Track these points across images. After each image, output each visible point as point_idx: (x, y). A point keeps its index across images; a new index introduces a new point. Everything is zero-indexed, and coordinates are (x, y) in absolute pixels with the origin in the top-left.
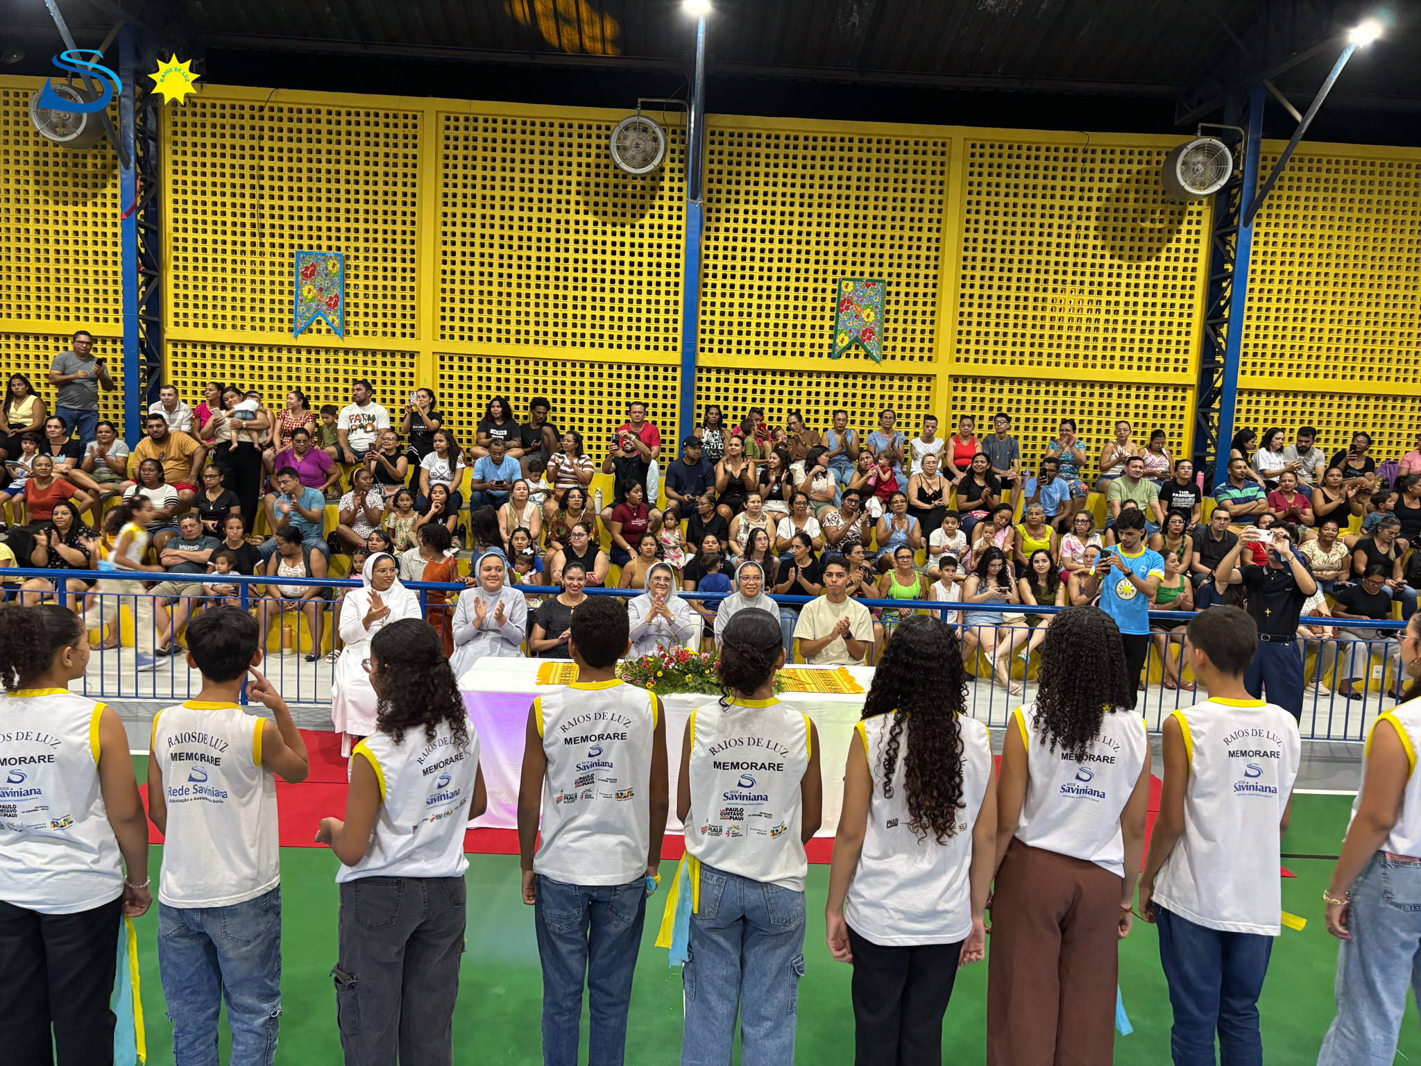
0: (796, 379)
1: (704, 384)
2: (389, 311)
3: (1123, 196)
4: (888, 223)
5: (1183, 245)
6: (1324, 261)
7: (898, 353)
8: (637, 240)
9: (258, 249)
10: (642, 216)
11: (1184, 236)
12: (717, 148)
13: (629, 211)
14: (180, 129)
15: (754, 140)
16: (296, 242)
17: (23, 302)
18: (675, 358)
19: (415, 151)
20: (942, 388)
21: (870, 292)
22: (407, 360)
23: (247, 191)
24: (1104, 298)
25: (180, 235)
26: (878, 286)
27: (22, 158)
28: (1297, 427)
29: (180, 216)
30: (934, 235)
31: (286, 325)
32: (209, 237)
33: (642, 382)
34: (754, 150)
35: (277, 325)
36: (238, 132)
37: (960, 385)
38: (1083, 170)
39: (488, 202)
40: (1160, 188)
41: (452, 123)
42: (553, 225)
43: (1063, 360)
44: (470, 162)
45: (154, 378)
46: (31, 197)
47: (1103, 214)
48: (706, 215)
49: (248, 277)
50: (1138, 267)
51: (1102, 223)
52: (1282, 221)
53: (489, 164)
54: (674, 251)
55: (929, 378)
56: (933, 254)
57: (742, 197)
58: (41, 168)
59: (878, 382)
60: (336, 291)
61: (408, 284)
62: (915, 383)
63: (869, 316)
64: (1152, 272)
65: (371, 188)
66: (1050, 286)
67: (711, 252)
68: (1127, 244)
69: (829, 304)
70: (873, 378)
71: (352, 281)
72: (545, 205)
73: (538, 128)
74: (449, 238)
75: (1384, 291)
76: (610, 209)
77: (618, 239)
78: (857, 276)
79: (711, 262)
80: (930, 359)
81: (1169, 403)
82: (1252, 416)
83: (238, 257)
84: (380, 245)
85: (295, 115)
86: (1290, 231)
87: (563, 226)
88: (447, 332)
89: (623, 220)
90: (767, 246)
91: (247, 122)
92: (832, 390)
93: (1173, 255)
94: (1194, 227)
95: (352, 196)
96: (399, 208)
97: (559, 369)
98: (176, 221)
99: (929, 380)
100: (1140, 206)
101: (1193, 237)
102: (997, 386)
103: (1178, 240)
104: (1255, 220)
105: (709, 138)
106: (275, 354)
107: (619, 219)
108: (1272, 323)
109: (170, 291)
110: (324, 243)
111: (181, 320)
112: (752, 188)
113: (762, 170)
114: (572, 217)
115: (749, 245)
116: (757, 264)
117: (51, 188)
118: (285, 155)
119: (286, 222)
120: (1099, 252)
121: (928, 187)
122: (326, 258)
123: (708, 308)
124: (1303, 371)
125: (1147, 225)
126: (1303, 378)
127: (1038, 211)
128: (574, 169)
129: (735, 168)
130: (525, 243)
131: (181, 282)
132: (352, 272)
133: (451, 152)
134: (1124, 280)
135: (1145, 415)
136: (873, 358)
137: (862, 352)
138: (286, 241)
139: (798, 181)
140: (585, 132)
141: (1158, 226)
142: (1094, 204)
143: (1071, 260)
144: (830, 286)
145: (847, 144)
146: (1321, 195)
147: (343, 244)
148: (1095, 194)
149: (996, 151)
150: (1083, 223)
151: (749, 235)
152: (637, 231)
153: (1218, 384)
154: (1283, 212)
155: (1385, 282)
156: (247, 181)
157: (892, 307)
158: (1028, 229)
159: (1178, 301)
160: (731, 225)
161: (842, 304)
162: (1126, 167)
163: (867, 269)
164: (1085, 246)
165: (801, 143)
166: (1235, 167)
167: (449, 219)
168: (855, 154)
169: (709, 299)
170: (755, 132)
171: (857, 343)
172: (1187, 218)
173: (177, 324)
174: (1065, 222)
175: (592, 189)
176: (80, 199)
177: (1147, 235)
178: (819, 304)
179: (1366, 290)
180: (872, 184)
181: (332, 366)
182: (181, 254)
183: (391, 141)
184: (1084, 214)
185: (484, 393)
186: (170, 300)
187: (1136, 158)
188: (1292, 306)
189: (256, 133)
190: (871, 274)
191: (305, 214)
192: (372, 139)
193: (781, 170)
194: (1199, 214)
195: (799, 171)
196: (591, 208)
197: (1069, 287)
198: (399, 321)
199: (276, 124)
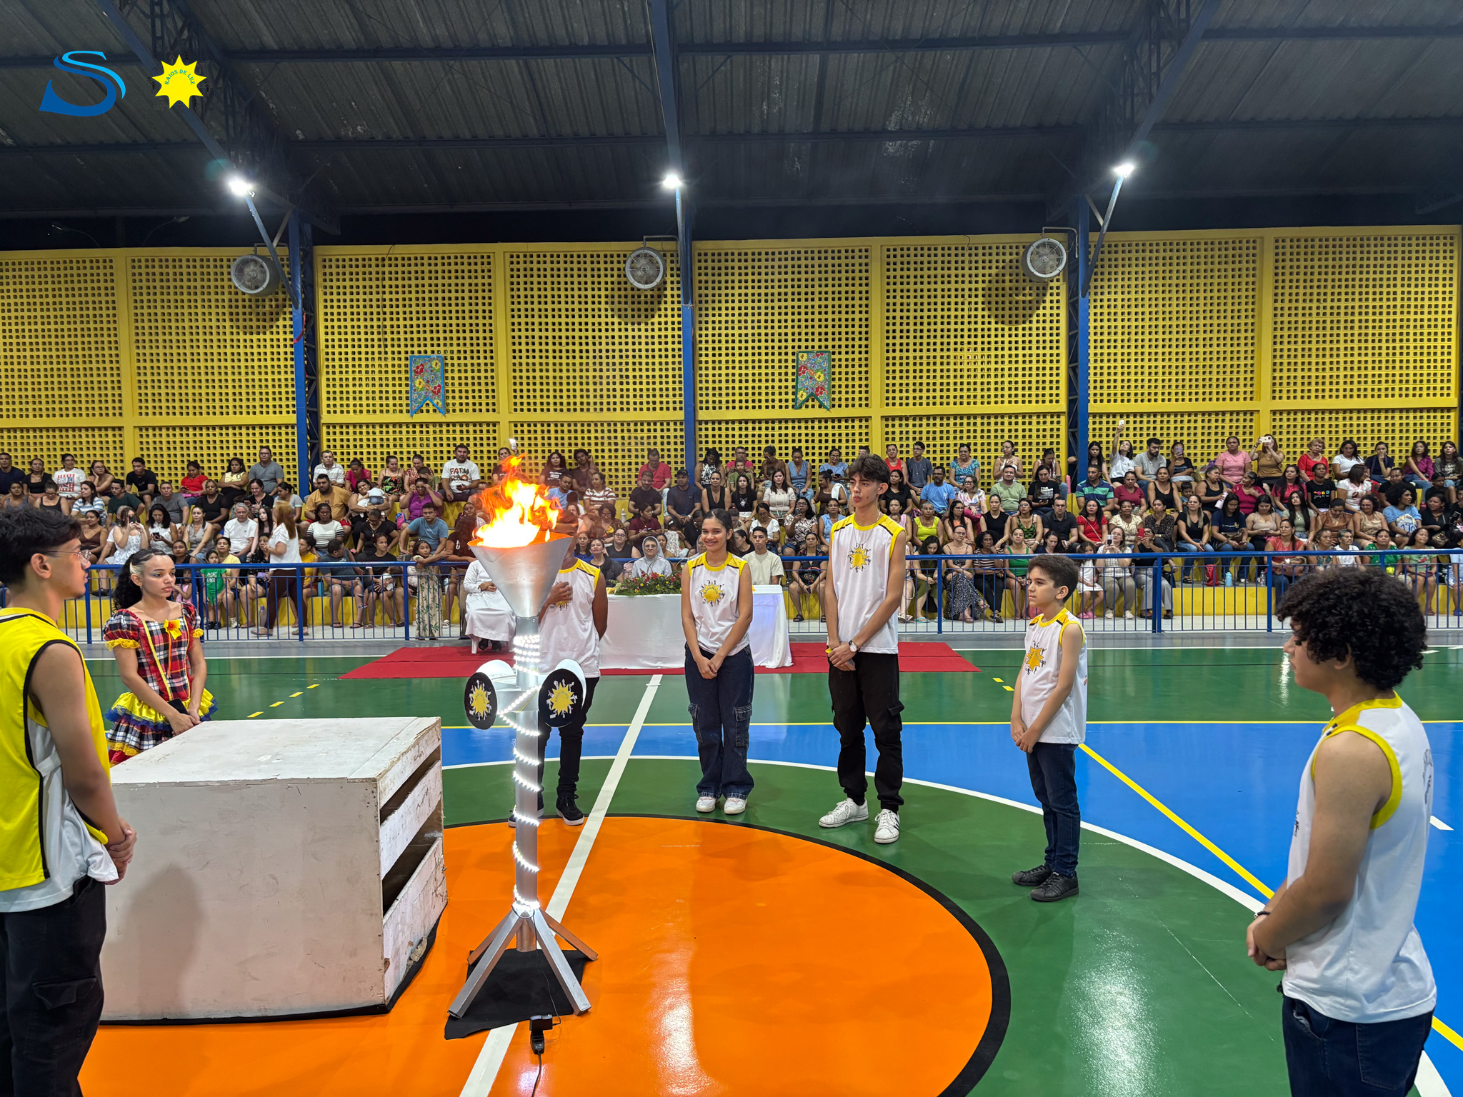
0: (770, 425)
1: (703, 433)
2: (477, 394)
3: (1001, 278)
4: (830, 309)
5: (1048, 312)
6: (1154, 316)
7: (843, 403)
8: (650, 333)
9: (383, 356)
10: (653, 316)
11: (1048, 305)
12: (703, 264)
13: (643, 313)
14: (328, 277)
15: (730, 257)
16: (409, 349)
17: (224, 404)
18: (680, 415)
19: (490, 281)
20: (877, 427)
21: (819, 360)
22: (491, 428)
23: (375, 316)
24: (993, 353)
25: (330, 350)
26: (825, 355)
27: (220, 304)
28: (1145, 439)
29: (330, 337)
30: (864, 316)
31: (404, 408)
32: (350, 350)
33: (658, 434)
34: (730, 264)
35: (398, 408)
36: (367, 276)
37: (890, 423)
38: (970, 262)
39: (543, 313)
41: (515, 260)
42: (590, 327)
43: (965, 400)
44: (528, 286)
46: (228, 330)
47: (987, 292)
48: (698, 312)
49: (377, 376)
50: (1016, 329)
51: (987, 299)
53: (542, 286)
54: (676, 339)
55: (867, 419)
56: (864, 329)
57: (723, 298)
58: (234, 310)
59: (830, 424)
60: (439, 382)
61: (489, 374)
62: (857, 423)
63: (820, 377)
65: (460, 308)
66: (952, 347)
67: (703, 339)
68: (1007, 313)
69: (790, 370)
70: (826, 422)
71: (449, 375)
72: (583, 313)
73: (575, 259)
74: (517, 340)
75: (1202, 336)
76: (629, 313)
77: (636, 333)
78: (810, 349)
79: (703, 345)
80: (867, 405)
81: (1048, 426)
83: (370, 363)
84: (468, 348)
85: (406, 262)
86: (1126, 296)
87: (597, 327)
88: (519, 407)
89: (639, 320)
90: (743, 331)
91: (374, 269)
92: (797, 431)
93: (1041, 318)
94: (1055, 298)
95: (447, 315)
96: (481, 321)
98: (327, 340)
99: (867, 421)
100: (1014, 285)
101: (1055, 305)
102: (918, 422)
105: (697, 258)
106: (397, 429)
107: (636, 320)
108: (1119, 364)
109: (324, 389)
110: (429, 349)
111: (332, 409)
112: (730, 291)
113: (736, 278)
114: (603, 320)
115: (730, 332)
117: (241, 324)
118: (400, 290)
119: (402, 336)
120: (986, 320)
121: (857, 282)
122: (431, 360)
123: (704, 378)
124: (1146, 397)
125: (1021, 298)
126: (1146, 402)
127: (939, 293)
128: (603, 286)
129: (716, 278)
130: (570, 341)
131: (331, 383)
132: (449, 368)
133: (515, 280)
134: (1007, 339)
135: (1030, 437)
136: (825, 407)
137: (817, 404)
138: (403, 349)
139: (763, 284)
140: (609, 259)
141: (1028, 298)
142: (980, 286)
143: (966, 327)
144: (790, 357)
145: (796, 256)
147: (442, 348)
148: (980, 279)
149: (905, 252)
150: (973, 300)
151: (730, 325)
152: (649, 327)
154: (1120, 283)
156: (375, 310)
157: (837, 370)
158: (932, 307)
159: (1048, 352)
160: (717, 319)
161: (799, 370)
162: (1001, 258)
163: (816, 344)
164: (975, 317)
165: (763, 257)
167: (516, 327)
168: (803, 262)
169: (704, 372)
170: (730, 252)
171: (813, 397)
172: (1049, 291)
173: (329, 412)
175: (616, 299)
176: (261, 330)
177: (1021, 305)
178: (783, 371)
179: (1188, 336)
180: (816, 283)
181: (438, 436)
182: (331, 363)
183: (473, 274)
184: (973, 293)
185: (546, 448)
186: (324, 396)
187: (1008, 251)
188: (1133, 350)
189: (380, 276)
190: (820, 347)
191: (415, 329)
193: (750, 278)
194: (1057, 288)
195: (763, 277)
196: (616, 313)
197: (966, 347)
198: (484, 401)
199: (393, 269)
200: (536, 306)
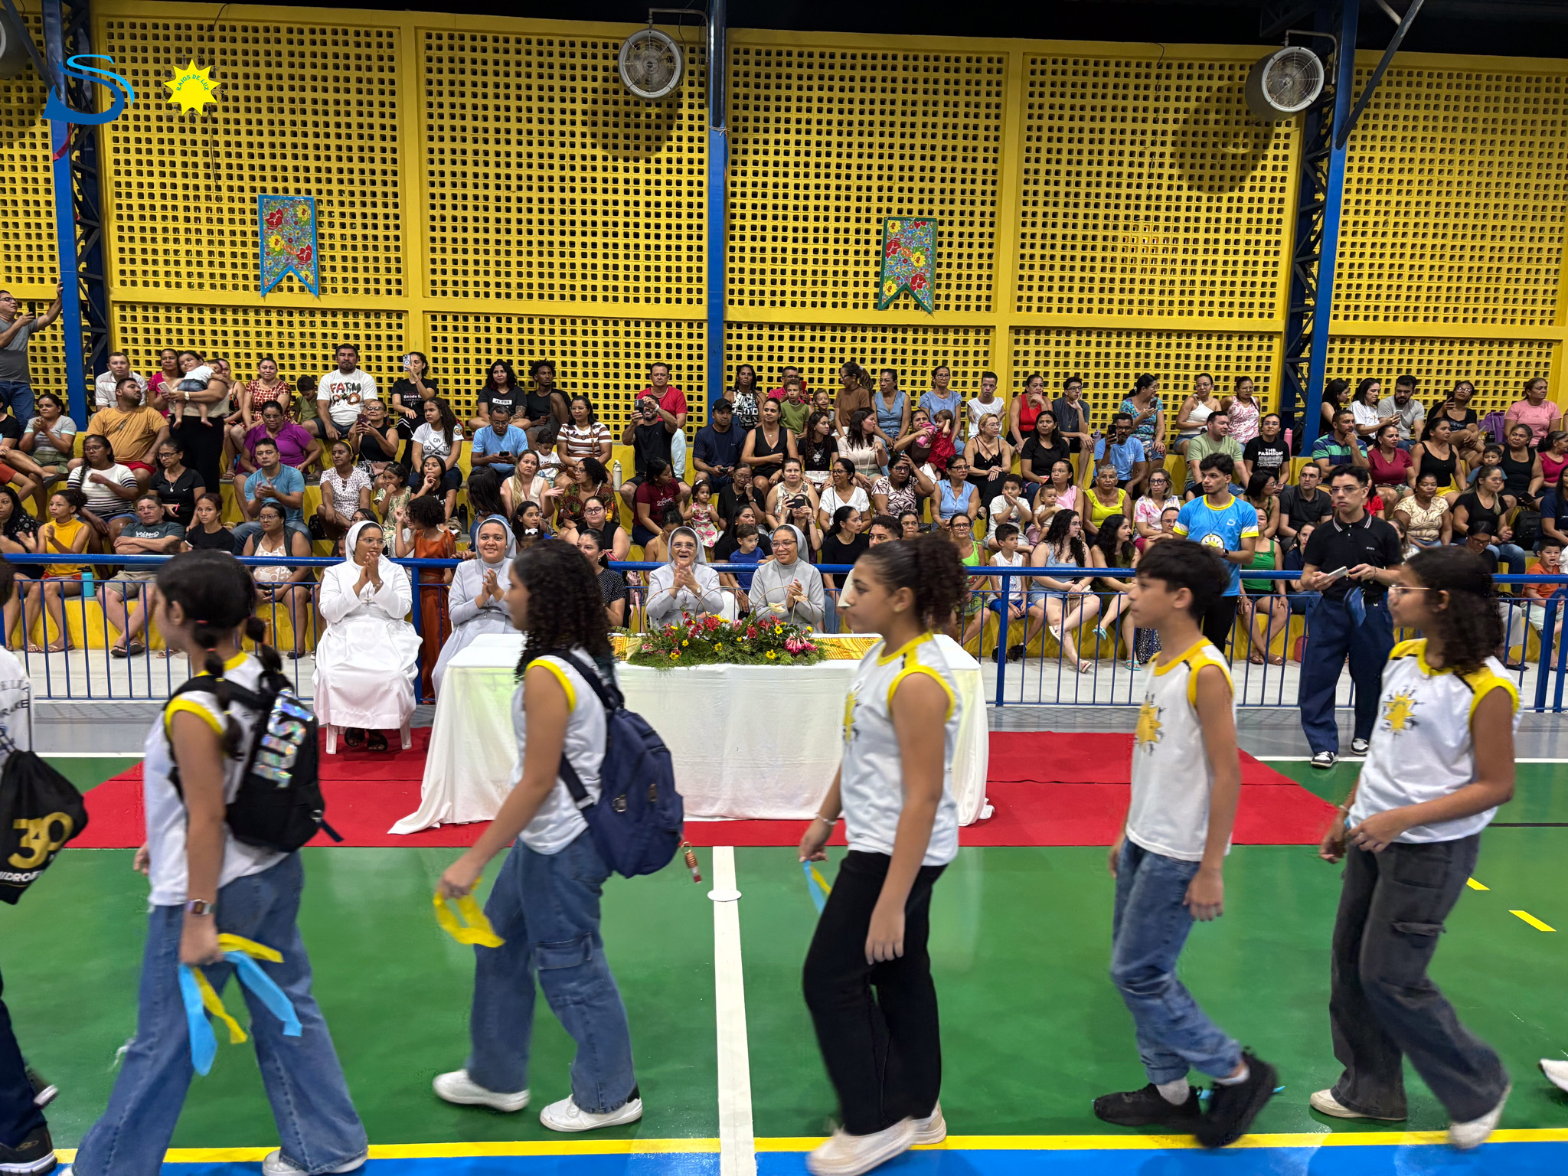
0: (838, 334)
1: (734, 342)
2: (371, 265)
3: (1202, 117)
4: (939, 153)
5: (1269, 173)
6: (1425, 188)
7: (953, 303)
8: (653, 177)
9: (213, 193)
10: (659, 149)
11: (1270, 163)
12: (741, 68)
13: (643, 143)
14: (117, 54)
15: (784, 59)
16: (258, 184)
18: (700, 312)
19: (392, 76)
20: (1002, 341)
21: (919, 232)
22: (394, 321)
23: (199, 126)
24: (1181, 235)
25: (123, 179)
26: (929, 226)
28: (1394, 377)
29: (122, 157)
30: (990, 166)
32: (156, 180)
33: (664, 340)
34: (784, 70)
35: (241, 282)
36: (184, 56)
37: (1022, 337)
38: (1158, 88)
39: (480, 135)
40: (1244, 107)
41: (434, 42)
42: (556, 162)
43: (1136, 307)
44: (457, 88)
45: (100, 347)
47: (1180, 138)
48: (731, 146)
49: (204, 226)
50: (1219, 199)
51: (1180, 149)
52: (1378, 144)
53: (480, 90)
54: (695, 189)
55: (988, 330)
56: (989, 188)
57: (772, 125)
59: (930, 336)
60: (308, 242)
61: (392, 233)
62: (972, 336)
63: (919, 261)
64: (1235, 205)
65: (343, 120)
66: (1121, 222)
67: (739, 189)
68: (1207, 172)
69: (873, 247)
70: (925, 332)
71: (325, 230)
72: (546, 138)
73: (534, 47)
74: (437, 179)
75: (1490, 222)
76: (621, 141)
77: (632, 175)
78: (905, 214)
79: (738, 200)
80: (988, 308)
81: (1254, 353)
82: (1345, 366)
83: (192, 204)
84: (357, 188)
85: (250, 35)
86: (1388, 155)
87: (567, 162)
88: (439, 288)
89: (636, 153)
90: (802, 181)
91: (195, 44)
92: (879, 346)
93: (1258, 184)
94: (1281, 152)
95: (321, 130)
96: (377, 144)
97: (568, 327)
98: (117, 162)
99: (987, 332)
100: (1221, 128)
101: (1280, 163)
102: (1063, 338)
103: (1264, 167)
104: (1349, 143)
105: (732, 56)
106: (240, 317)
107: (632, 153)
108: (1367, 261)
109: (114, 245)
110: (291, 185)
111: (128, 278)
112: (783, 115)
113: (794, 93)
114: (578, 151)
115: (781, 180)
116: (791, 202)
119: (245, 161)
120: (1175, 182)
121: (983, 111)
122: (294, 204)
123: (737, 254)
124: (1402, 313)
125: (1231, 150)
126: (1400, 321)
127: (1107, 136)
128: (579, 95)
129: (763, 92)
130: (525, 183)
131: (126, 234)
132: (326, 219)
133: (435, 77)
134: (1203, 215)
135: (1227, 368)
136: (925, 309)
137: (912, 302)
138: (247, 184)
139: (835, 106)
140: (589, 51)
141: (1242, 151)
142: (1170, 127)
143: (1144, 192)
144: (874, 226)
145: (889, 62)
146: (1421, 113)
147: (313, 186)
148: (1171, 116)
149: (1059, 67)
150: (1158, 149)
151: (781, 169)
152: (653, 166)
153: (1308, 331)
154: (1380, 133)
155: (1491, 211)
157: (945, 250)
158: (1095, 158)
159: (1263, 237)
160: (761, 158)
161: (888, 246)
162: (1205, 83)
164: (1160, 176)
165: (838, 61)
166: (1327, 82)
167: (436, 156)
168: (900, 74)
169: (737, 243)
170: (785, 49)
171: (906, 291)
172: (1274, 141)
173: (123, 283)
174: (1137, 148)
175: (600, 118)
177: (1229, 162)
178: (862, 247)
179: (1471, 221)
180: (920, 108)
181: (307, 330)
182: (124, 202)
183: (364, 63)
184: (1159, 138)
185: (483, 356)
186: (114, 255)
187: (1216, 73)
188: (1389, 240)
189: (206, 56)
190: (921, 212)
191: (267, 151)
192: (341, 62)
193: (815, 94)
194: (1287, 136)
195: (836, 94)
196: (600, 140)
197: (1142, 223)
198: (383, 276)
199: (228, 46)
200: (469, 123)
